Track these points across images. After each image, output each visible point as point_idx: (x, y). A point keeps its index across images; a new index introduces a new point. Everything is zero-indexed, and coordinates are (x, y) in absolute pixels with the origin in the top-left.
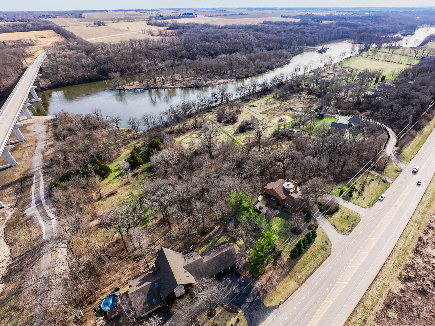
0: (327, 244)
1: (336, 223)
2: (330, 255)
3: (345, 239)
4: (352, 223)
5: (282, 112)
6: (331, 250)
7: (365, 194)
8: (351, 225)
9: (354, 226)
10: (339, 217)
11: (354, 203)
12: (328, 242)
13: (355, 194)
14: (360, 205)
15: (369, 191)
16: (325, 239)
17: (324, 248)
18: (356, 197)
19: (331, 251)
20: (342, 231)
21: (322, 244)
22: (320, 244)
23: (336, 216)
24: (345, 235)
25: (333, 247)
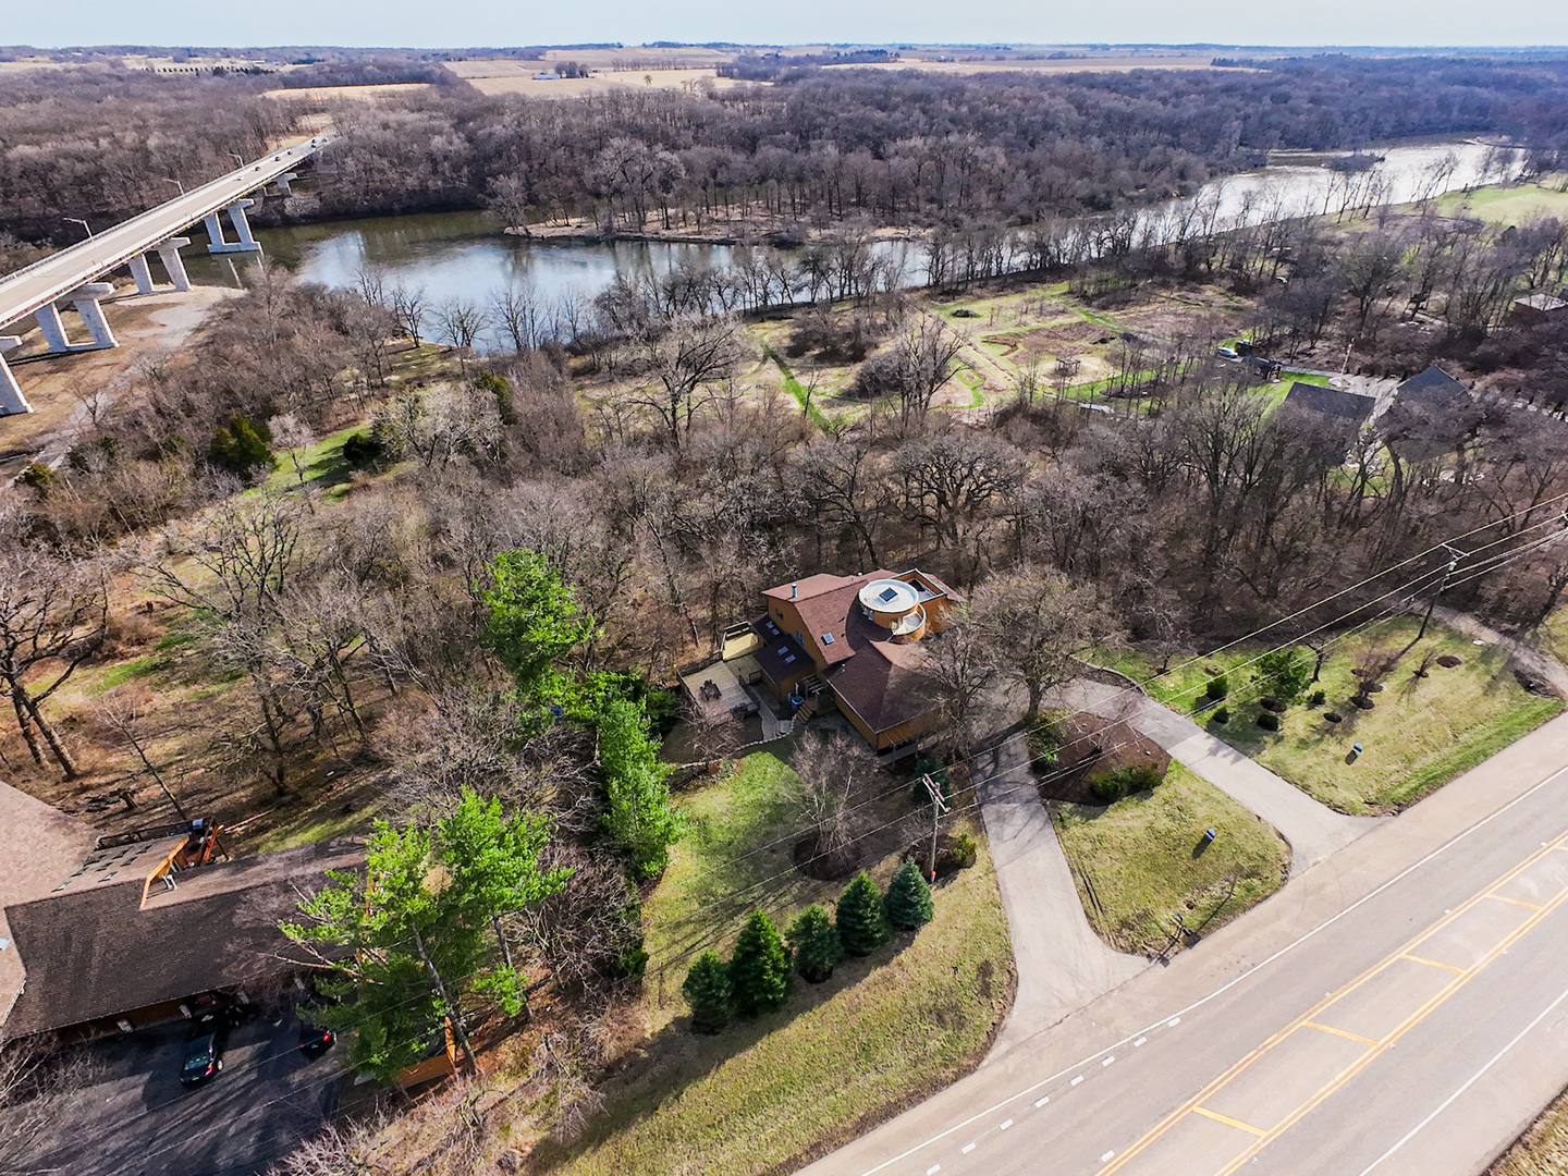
0: (985, 991)
1: (1104, 867)
2: (967, 1071)
3: (1123, 987)
4: (1216, 891)
5: (1085, 343)
6: (992, 1037)
7: (1367, 729)
8: (1204, 902)
9: (1221, 912)
10: (1142, 834)
11: (1278, 770)
12: (998, 977)
13: (1297, 720)
14: (1315, 788)
15: (1402, 719)
16: (989, 952)
17: (954, 1008)
18: (1302, 734)
19: (986, 1048)
20: (1124, 924)
21: (947, 980)
22: (936, 974)
23: (1126, 821)
24: (1139, 961)
25: (1017, 1019)
